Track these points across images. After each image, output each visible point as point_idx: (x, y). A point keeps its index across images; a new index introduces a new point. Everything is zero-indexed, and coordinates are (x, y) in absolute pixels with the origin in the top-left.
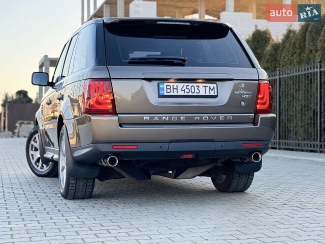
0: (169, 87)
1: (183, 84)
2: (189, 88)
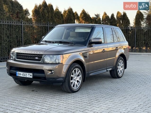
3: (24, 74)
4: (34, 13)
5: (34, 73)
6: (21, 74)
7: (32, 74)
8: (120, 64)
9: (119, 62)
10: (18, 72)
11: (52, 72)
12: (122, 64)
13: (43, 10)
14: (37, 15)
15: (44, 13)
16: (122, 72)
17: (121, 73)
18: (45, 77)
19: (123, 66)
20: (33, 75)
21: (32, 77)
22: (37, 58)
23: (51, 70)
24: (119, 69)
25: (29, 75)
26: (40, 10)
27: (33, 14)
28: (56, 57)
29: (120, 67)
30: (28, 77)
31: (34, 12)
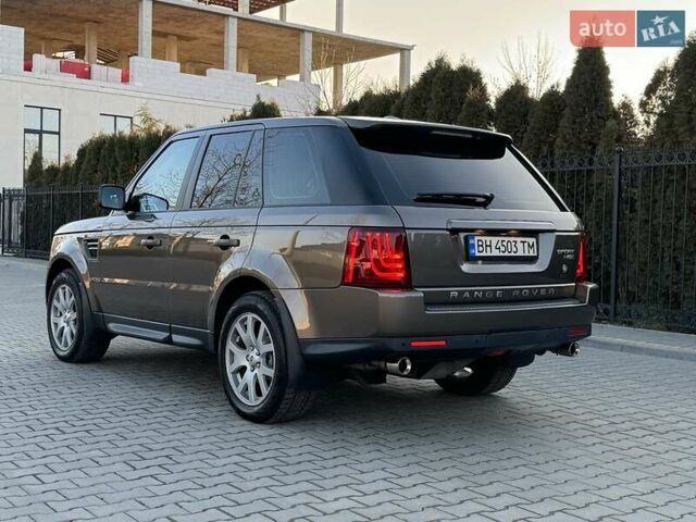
0: (480, 243)
1: (497, 238)
2: (505, 243)
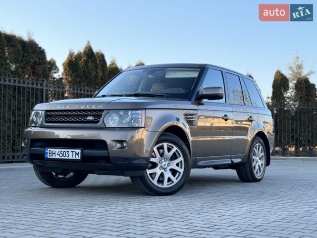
3: (62, 152)
4: (67, 68)
5: (83, 150)
6: (55, 153)
7: (80, 151)
8: (256, 151)
9: (256, 148)
10: (49, 150)
11: (122, 145)
12: (261, 152)
13: (86, 62)
14: (73, 73)
15: (87, 68)
16: (262, 170)
17: (260, 172)
18: (107, 155)
19: (262, 156)
20: (81, 153)
21: (80, 158)
22: (90, 118)
23: (121, 142)
24: (255, 162)
25: (73, 154)
26: (80, 62)
27: (65, 69)
28: (132, 114)
29: (257, 158)
30: (70, 157)
31: (68, 66)
